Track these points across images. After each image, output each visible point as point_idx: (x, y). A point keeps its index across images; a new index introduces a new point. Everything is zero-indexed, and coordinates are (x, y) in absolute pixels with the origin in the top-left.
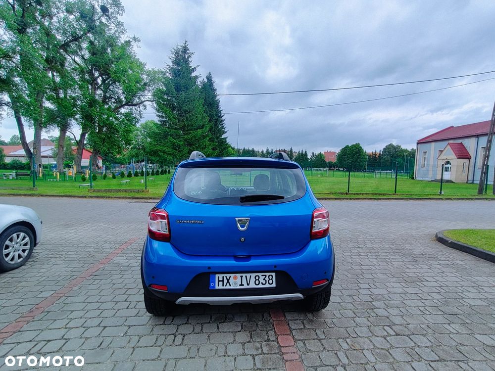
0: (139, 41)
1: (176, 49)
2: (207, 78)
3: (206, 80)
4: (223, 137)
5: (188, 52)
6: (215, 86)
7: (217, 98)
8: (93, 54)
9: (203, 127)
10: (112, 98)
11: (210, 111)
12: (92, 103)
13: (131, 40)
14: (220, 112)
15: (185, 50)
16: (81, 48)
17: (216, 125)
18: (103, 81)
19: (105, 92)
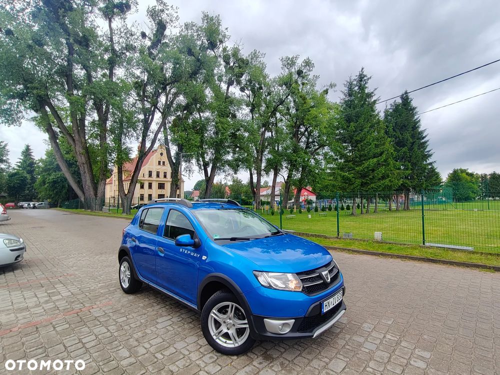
0: (335, 85)
1: (349, 81)
2: (402, 97)
3: (399, 101)
4: (428, 162)
5: (365, 78)
6: (414, 104)
7: (416, 117)
8: (297, 110)
9: (381, 154)
10: (314, 142)
11: (402, 134)
12: (296, 150)
13: (328, 88)
14: (422, 132)
15: (361, 77)
16: (288, 109)
17: (411, 149)
18: (306, 130)
19: (308, 139)
